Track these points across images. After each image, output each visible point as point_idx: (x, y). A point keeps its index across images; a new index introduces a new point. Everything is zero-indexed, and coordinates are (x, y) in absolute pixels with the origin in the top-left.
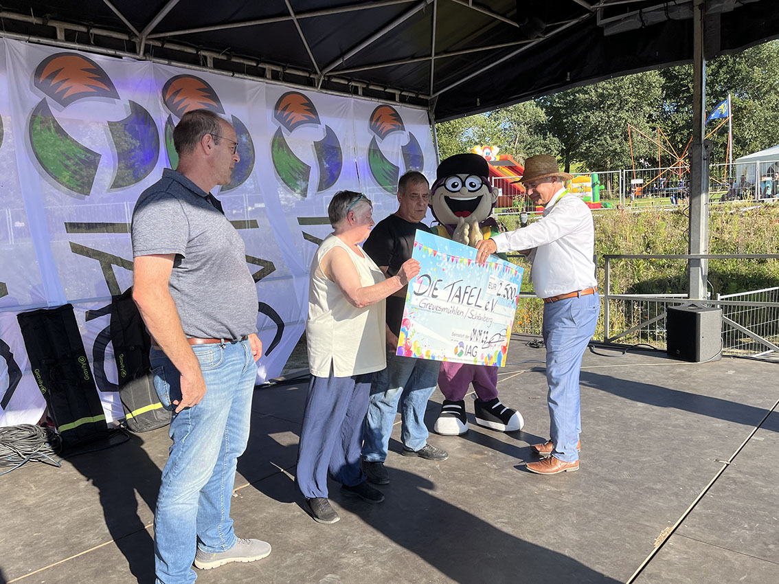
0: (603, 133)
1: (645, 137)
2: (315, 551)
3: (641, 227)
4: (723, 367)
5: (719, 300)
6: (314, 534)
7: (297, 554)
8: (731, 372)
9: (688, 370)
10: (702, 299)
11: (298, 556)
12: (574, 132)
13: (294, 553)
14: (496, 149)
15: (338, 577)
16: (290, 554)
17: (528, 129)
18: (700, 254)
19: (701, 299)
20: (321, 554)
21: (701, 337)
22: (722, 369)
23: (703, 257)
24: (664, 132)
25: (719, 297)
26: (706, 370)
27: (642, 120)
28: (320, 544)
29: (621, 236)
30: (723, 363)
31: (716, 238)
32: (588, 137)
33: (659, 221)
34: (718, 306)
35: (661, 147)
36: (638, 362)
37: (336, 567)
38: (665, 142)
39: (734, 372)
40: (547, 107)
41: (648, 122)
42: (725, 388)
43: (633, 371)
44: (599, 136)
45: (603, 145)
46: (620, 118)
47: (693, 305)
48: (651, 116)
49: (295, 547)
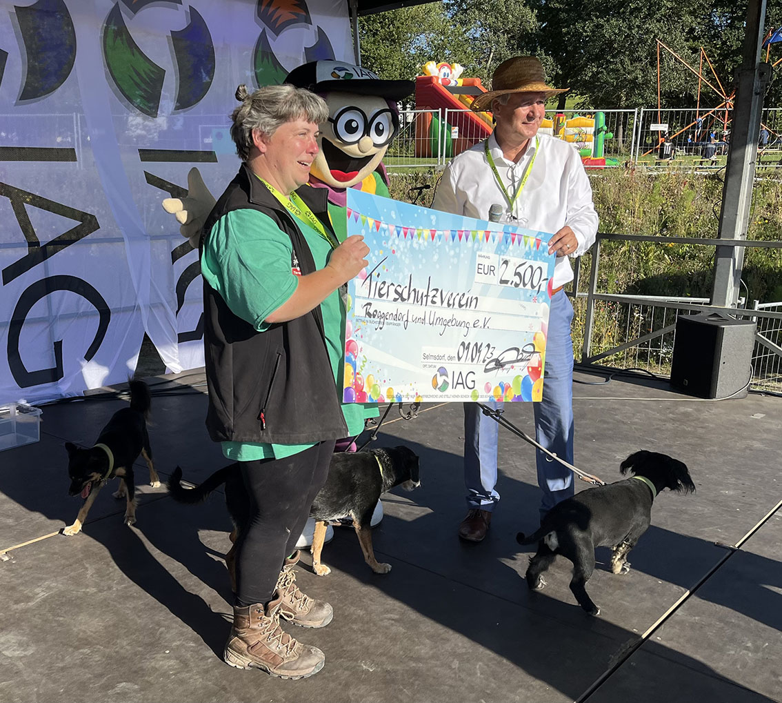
0: (619, 52)
1: (680, 63)
2: (108, 648)
3: (657, 197)
4: (748, 408)
5: (756, 309)
6: (111, 623)
7: (81, 650)
8: (759, 416)
9: (695, 410)
10: (731, 307)
11: (83, 653)
12: (576, 49)
13: (77, 648)
14: (458, 69)
15: (136, 687)
16: (70, 650)
17: (509, 39)
18: (735, 239)
19: (728, 306)
20: (117, 652)
21: (721, 362)
22: (746, 411)
23: (739, 243)
24: (709, 57)
25: (758, 305)
26: (723, 411)
27: (680, 37)
28: (118, 637)
29: (627, 208)
30: (749, 402)
31: (765, 219)
32: (597, 58)
33: (685, 190)
34: (755, 319)
35: (703, 79)
36: (627, 394)
37: (135, 672)
38: (709, 72)
39: (763, 415)
40: (539, 8)
41: (687, 40)
42: (745, 438)
43: (616, 406)
44: (613, 57)
45: (618, 70)
46: (648, 32)
47: (715, 315)
48: (692, 30)
49: (80, 640)
